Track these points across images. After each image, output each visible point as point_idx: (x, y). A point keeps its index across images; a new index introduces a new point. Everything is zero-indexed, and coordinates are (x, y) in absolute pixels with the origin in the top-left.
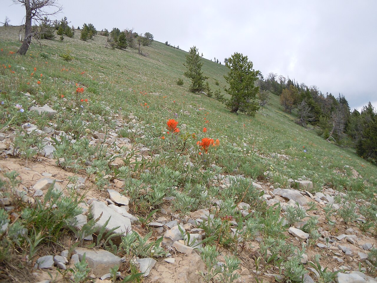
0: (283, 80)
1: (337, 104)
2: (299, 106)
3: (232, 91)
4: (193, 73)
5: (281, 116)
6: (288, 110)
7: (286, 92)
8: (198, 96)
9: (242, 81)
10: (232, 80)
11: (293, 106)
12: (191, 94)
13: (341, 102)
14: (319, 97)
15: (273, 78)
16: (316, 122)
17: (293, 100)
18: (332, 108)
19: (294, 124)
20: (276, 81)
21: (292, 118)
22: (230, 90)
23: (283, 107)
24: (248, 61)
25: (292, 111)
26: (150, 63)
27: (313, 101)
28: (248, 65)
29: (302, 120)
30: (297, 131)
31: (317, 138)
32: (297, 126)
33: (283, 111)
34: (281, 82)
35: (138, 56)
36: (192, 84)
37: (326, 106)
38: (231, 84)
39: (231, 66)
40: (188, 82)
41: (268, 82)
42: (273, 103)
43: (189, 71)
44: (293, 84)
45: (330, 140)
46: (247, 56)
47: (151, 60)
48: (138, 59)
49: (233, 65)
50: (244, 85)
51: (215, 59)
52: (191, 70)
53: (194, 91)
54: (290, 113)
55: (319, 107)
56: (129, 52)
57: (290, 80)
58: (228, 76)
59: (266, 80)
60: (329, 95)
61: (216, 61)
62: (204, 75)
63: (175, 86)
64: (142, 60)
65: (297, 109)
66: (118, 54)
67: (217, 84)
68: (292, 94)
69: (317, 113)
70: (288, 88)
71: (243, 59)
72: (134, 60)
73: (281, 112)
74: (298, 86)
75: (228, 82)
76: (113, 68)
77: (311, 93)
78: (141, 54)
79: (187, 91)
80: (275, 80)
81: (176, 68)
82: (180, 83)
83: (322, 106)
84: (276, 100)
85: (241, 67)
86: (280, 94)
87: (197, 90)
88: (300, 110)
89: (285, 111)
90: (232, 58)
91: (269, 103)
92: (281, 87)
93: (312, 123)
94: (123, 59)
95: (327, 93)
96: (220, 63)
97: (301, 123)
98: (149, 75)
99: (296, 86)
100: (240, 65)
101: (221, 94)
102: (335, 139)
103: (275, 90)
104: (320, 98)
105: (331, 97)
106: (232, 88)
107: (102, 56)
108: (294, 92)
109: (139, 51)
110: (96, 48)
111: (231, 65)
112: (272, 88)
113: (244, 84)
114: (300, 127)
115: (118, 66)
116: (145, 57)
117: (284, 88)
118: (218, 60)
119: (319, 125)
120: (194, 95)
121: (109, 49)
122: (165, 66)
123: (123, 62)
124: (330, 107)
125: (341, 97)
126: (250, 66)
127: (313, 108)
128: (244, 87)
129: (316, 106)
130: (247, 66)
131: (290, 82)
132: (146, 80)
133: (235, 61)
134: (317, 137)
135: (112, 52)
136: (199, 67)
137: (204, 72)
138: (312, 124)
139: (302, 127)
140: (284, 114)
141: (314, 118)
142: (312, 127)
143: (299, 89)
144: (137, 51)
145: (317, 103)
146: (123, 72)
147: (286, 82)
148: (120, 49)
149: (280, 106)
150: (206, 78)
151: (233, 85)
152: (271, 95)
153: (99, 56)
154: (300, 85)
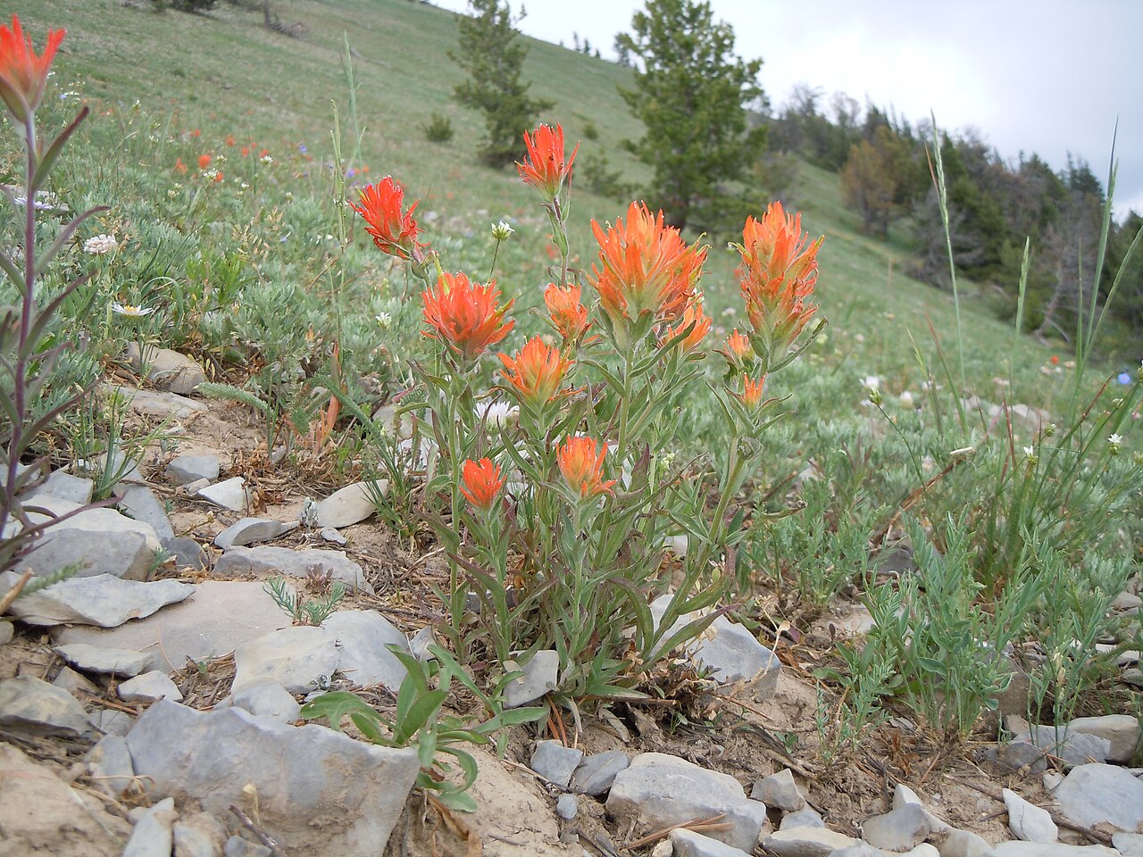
0: (848, 109)
1: (1061, 195)
2: (918, 207)
3: (655, 148)
4: (492, 87)
5: (852, 252)
6: (874, 225)
7: (864, 155)
8: (512, 180)
9: (694, 106)
10: (653, 105)
11: (894, 210)
12: (488, 174)
13: (1074, 186)
14: (993, 168)
15: (810, 106)
16: (985, 270)
17: (893, 185)
18: (1045, 211)
19: (905, 279)
20: (823, 117)
21: (892, 256)
22: (648, 147)
23: (857, 217)
24: (715, 21)
25: (891, 230)
26: (314, 60)
27: (972, 186)
28: (716, 38)
29: (935, 262)
30: (918, 307)
31: (995, 330)
32: (917, 285)
33: (859, 231)
34: (843, 117)
35: (263, 36)
36: (488, 133)
37: (1021, 205)
38: (649, 119)
39: (647, 47)
40: (473, 127)
41: (791, 118)
42: (817, 202)
43: (474, 81)
44: (886, 123)
45: (1046, 336)
46: (708, 3)
47: (319, 52)
48: (265, 48)
49: (652, 40)
50: (701, 121)
51: (576, 37)
52: (480, 74)
53: (497, 160)
54: (883, 236)
55: (994, 209)
56: (224, 22)
57: (876, 111)
58: (635, 89)
59: (781, 115)
60: (1027, 159)
61: (582, 46)
62: (533, 95)
63: (417, 146)
64: (279, 51)
65: (907, 222)
66: (177, 32)
67: (591, 134)
68: (889, 162)
69: (991, 231)
70: (870, 139)
71: (695, 13)
72: (245, 51)
73: (849, 236)
74: (908, 130)
75: (638, 112)
76: (154, 80)
77: (962, 157)
78: (277, 29)
79: (467, 162)
80: (819, 111)
81: (422, 77)
82: (440, 134)
83: (1006, 203)
84: (827, 188)
85: (688, 46)
86: (840, 165)
87: (511, 156)
88: (923, 223)
89: (863, 231)
90: (648, 14)
91: (800, 200)
92: (843, 137)
93: (974, 271)
94: (201, 49)
95: (1022, 153)
96: (598, 55)
97: (930, 274)
98: (309, 106)
99: (898, 130)
100: (682, 41)
101: (610, 170)
102: (1065, 329)
103: (821, 152)
104: (997, 174)
105: (1036, 168)
106: (656, 135)
107: (109, 38)
108: (896, 155)
109: (267, 15)
110: (87, 11)
111: (646, 40)
112: (806, 141)
113: (702, 115)
114: (927, 290)
115: (179, 73)
116: (290, 41)
117: (857, 141)
118: (586, 42)
119: (1001, 277)
120: (497, 177)
121: (141, 11)
122: (374, 70)
123: (199, 61)
124: (1036, 206)
125: (1076, 167)
126: (723, 42)
127: (973, 211)
128: (702, 128)
129: (983, 203)
130: (713, 44)
131: (876, 118)
132: (294, 126)
133: (660, 23)
134: (996, 325)
135: (154, 22)
136: (514, 60)
137: (535, 83)
138: (972, 279)
139: (934, 290)
140: (861, 241)
141: (979, 251)
142: (973, 289)
143: (912, 141)
144: (258, 17)
145: (985, 195)
146: (196, 94)
147: (861, 119)
148: (189, 10)
149: (841, 211)
150: (546, 106)
151: (659, 124)
152: (806, 171)
153: (98, 39)
154: (913, 124)
